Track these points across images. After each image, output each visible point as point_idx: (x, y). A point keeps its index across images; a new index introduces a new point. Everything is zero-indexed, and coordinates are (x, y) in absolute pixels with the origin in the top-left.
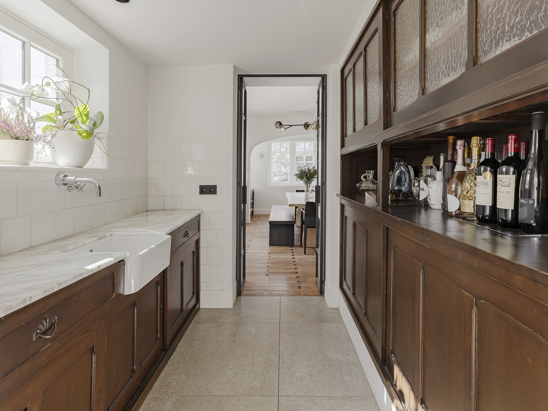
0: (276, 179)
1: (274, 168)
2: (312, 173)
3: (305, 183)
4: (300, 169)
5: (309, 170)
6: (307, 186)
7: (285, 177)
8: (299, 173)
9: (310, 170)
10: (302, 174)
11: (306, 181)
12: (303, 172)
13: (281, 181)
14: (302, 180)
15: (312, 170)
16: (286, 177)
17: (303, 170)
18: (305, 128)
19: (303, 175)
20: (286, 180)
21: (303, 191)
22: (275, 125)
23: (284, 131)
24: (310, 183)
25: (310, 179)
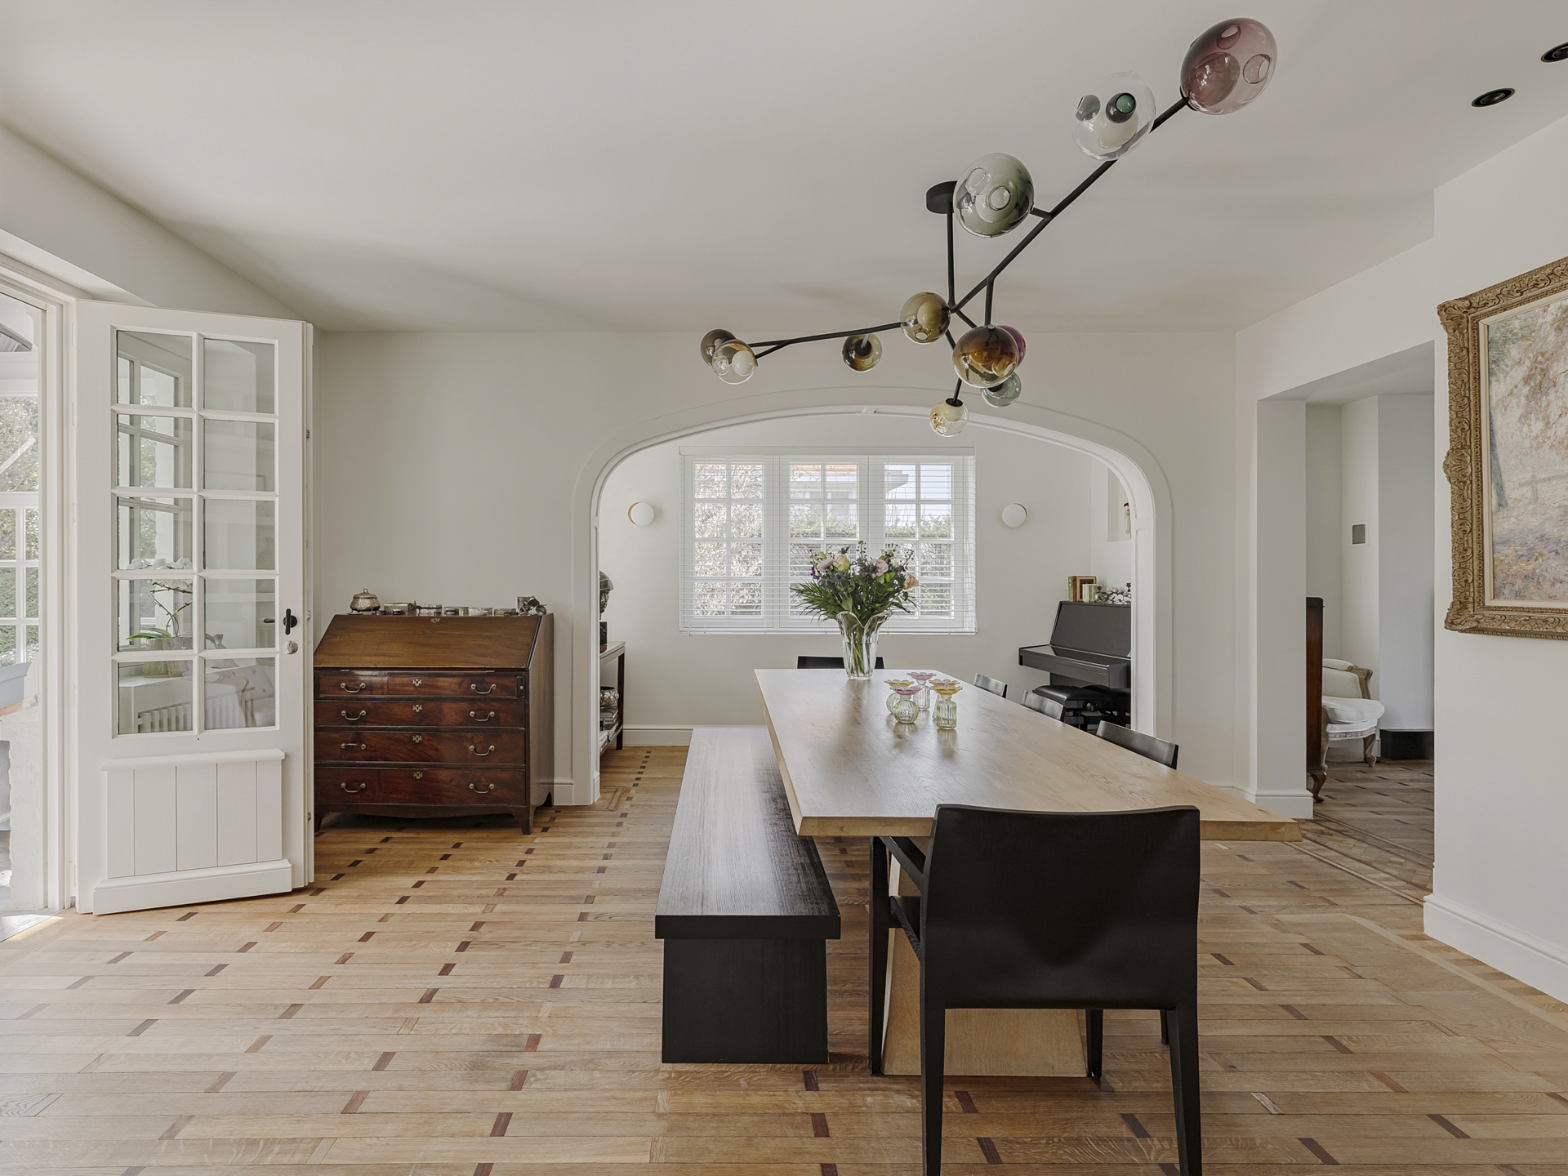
0: (716, 604)
1: (707, 564)
2: (882, 581)
3: (848, 629)
4: (821, 565)
5: (869, 570)
6: (858, 645)
7: (745, 597)
8: (816, 581)
9: (875, 569)
10: (832, 585)
11: (851, 623)
12: (839, 577)
13: (733, 613)
14: (833, 615)
15: (884, 567)
16: (750, 598)
17: (840, 569)
18: (850, 359)
19: (836, 592)
20: (747, 609)
21: (837, 663)
22: (704, 348)
23: (749, 371)
24: (872, 629)
25: (873, 612)
